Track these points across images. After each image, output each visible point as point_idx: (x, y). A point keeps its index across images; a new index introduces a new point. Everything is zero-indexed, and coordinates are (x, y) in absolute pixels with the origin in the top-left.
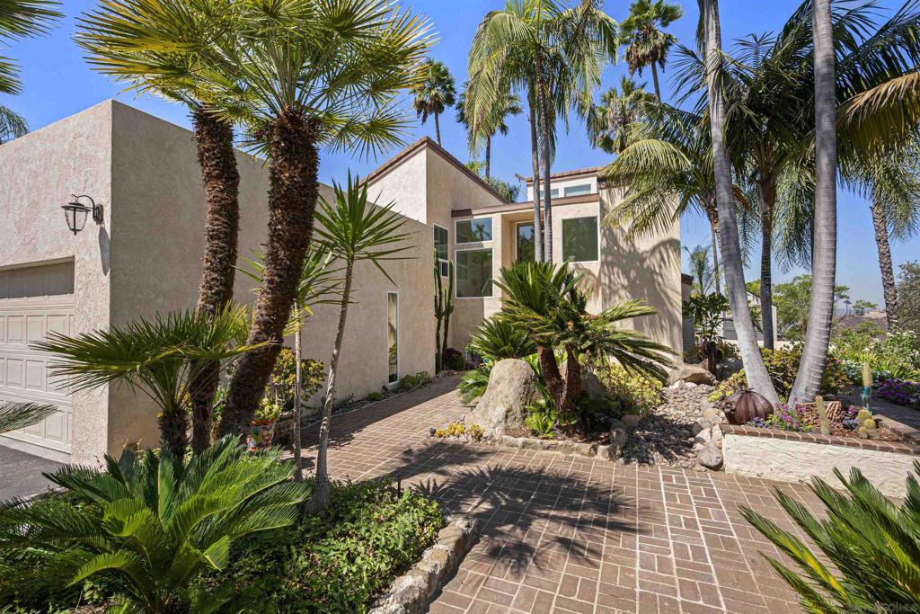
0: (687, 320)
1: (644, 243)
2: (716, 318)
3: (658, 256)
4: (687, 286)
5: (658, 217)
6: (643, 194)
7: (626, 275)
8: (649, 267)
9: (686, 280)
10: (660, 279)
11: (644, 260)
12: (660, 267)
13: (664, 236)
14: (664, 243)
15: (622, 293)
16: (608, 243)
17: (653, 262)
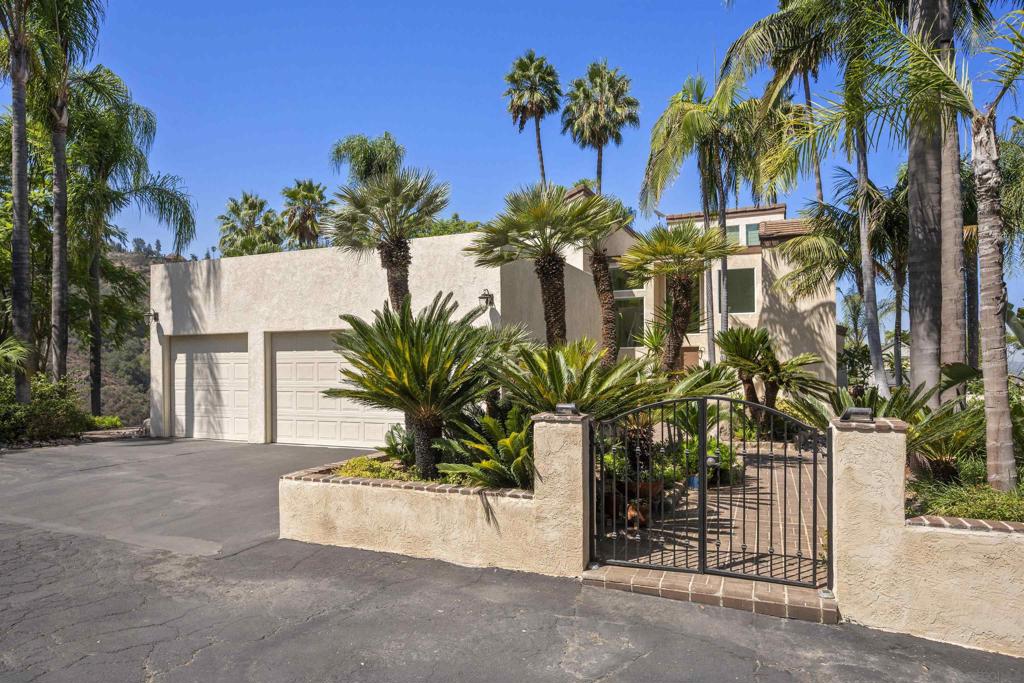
0: (841, 371)
1: (804, 304)
2: (868, 369)
3: (818, 316)
4: (841, 337)
5: (819, 286)
6: (807, 268)
7: (787, 331)
8: (809, 326)
9: (841, 331)
10: (819, 339)
11: (805, 318)
12: (820, 328)
13: (822, 299)
14: (823, 305)
15: (784, 349)
16: (770, 302)
17: (814, 321)
